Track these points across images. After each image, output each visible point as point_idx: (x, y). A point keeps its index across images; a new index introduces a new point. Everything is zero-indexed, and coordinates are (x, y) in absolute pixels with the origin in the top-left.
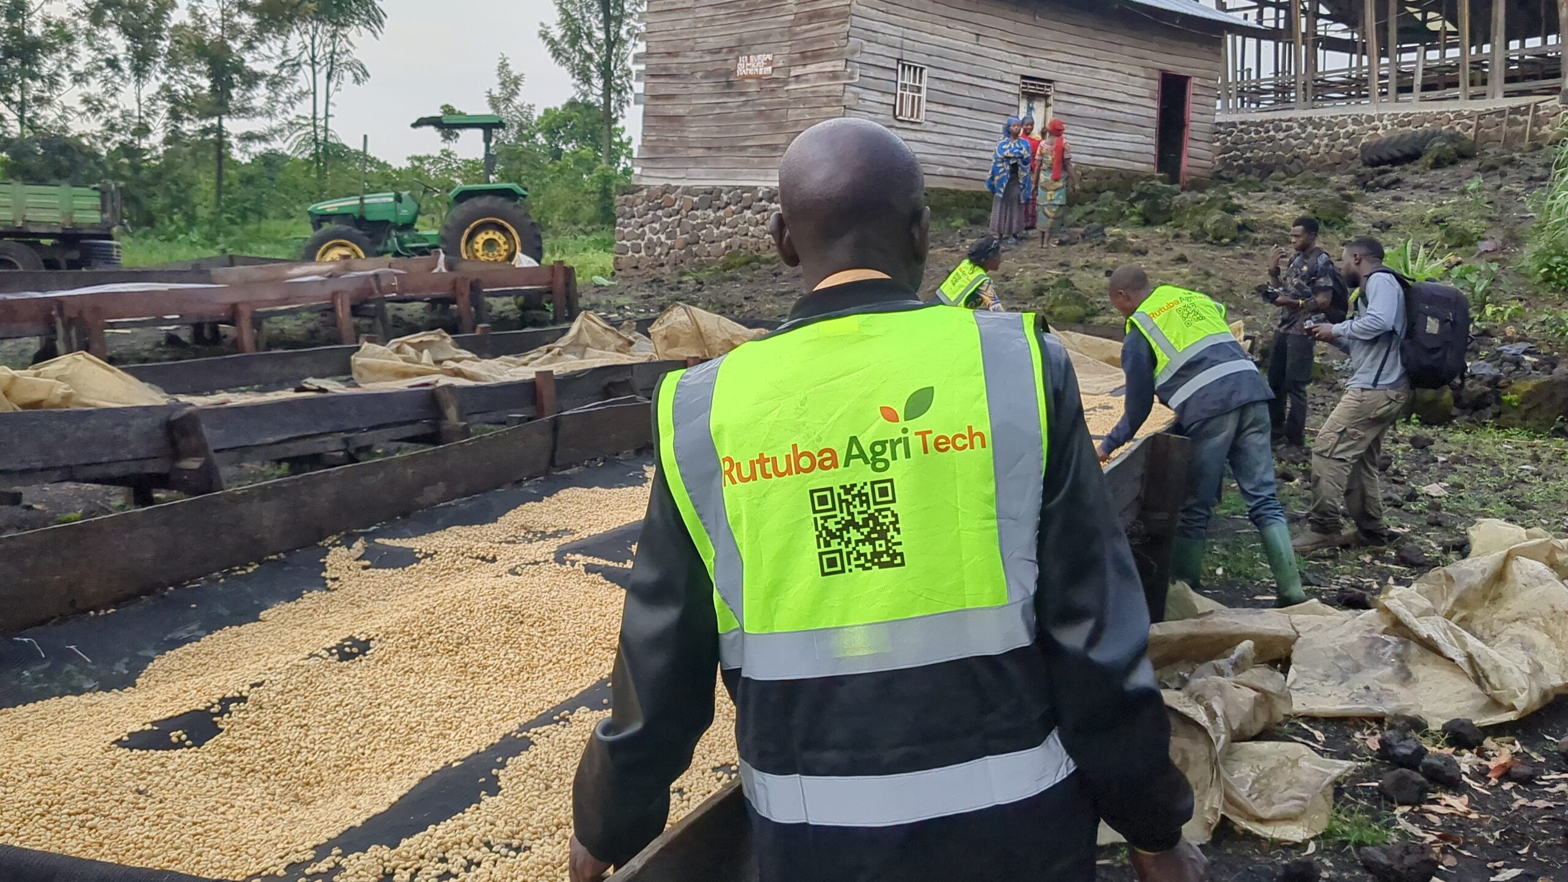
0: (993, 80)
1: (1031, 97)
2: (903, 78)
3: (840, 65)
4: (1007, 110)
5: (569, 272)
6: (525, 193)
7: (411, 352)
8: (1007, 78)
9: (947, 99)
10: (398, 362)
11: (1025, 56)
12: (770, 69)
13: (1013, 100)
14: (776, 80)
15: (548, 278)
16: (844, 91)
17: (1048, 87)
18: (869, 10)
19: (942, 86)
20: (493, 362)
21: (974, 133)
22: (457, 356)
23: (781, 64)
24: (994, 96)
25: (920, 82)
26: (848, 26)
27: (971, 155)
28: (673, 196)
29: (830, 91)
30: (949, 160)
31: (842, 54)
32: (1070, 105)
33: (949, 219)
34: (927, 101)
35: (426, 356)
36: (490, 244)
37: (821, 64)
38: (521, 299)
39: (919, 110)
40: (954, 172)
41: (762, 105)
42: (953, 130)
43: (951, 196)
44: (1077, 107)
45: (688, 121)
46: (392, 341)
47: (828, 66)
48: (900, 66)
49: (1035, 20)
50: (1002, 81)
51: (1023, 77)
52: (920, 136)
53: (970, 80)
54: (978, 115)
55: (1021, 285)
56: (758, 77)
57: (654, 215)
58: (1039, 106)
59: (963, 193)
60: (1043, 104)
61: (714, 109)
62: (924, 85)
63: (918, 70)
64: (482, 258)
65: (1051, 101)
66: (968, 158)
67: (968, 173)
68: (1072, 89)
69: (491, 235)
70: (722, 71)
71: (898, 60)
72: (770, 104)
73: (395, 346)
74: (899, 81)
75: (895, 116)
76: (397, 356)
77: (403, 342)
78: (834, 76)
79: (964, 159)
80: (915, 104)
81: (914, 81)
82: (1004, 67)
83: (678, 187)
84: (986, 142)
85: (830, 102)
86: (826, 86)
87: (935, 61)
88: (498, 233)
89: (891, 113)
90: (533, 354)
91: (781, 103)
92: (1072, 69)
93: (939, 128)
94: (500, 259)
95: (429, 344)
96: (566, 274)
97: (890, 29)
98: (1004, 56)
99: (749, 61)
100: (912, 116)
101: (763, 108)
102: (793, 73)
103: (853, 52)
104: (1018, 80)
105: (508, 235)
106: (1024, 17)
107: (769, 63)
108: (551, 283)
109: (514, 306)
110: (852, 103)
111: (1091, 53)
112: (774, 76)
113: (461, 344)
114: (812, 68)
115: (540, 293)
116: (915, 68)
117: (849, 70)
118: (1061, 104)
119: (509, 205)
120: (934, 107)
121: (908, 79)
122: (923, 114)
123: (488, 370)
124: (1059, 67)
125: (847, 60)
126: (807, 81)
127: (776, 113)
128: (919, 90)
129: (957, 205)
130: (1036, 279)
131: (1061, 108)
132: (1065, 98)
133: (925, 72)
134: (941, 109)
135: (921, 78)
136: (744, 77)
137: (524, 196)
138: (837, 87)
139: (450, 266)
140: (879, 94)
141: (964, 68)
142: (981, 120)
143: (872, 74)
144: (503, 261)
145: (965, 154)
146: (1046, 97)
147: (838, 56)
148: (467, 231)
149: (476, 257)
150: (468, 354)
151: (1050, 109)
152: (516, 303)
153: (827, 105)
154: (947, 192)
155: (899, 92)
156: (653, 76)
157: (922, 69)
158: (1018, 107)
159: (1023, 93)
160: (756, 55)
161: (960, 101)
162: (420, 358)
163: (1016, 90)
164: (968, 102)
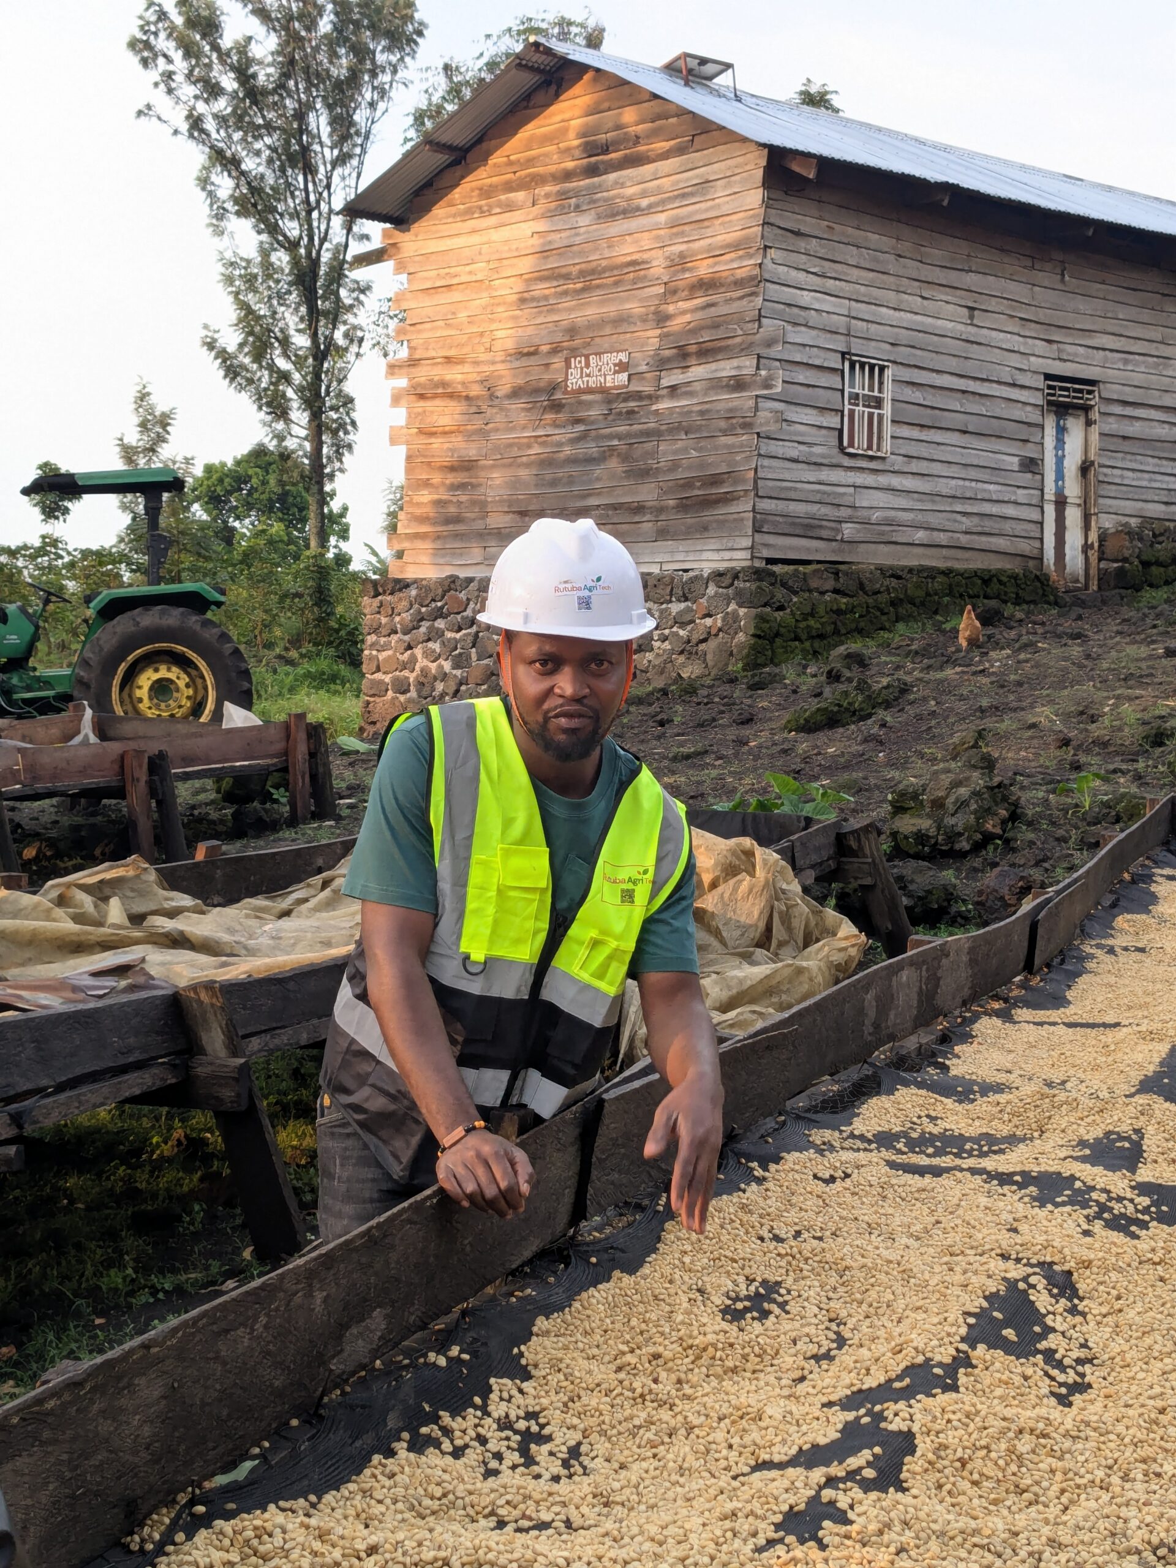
0: (999, 382)
1: (1061, 410)
2: (852, 385)
3: (747, 365)
4: (1023, 432)
5: (316, 733)
6: (222, 598)
7: (86, 901)
8: (1023, 379)
9: (925, 416)
10: (64, 925)
11: (1049, 341)
12: (624, 377)
13: (1034, 416)
14: (638, 396)
15: (279, 746)
16: (757, 409)
17: (1090, 392)
18: (794, 273)
19: (917, 396)
20: (231, 912)
21: (973, 473)
22: (168, 905)
23: (643, 368)
24: (1001, 410)
25: (880, 391)
26: (759, 301)
27: (969, 509)
28: (463, 596)
29: (731, 410)
30: (934, 520)
31: (751, 344)
32: (1126, 421)
33: (939, 618)
34: (893, 421)
35: (115, 911)
36: (161, 689)
37: (713, 366)
38: (226, 784)
39: (880, 438)
40: (942, 538)
41: (611, 437)
42: (936, 468)
43: (940, 579)
44: (1138, 424)
45: (484, 468)
46: (50, 883)
47: (726, 368)
48: (847, 364)
49: (1063, 281)
50: (1014, 385)
51: (1048, 377)
52: (883, 480)
53: (961, 384)
54: (975, 442)
55: (1120, 729)
56: (602, 390)
57: (431, 629)
58: (1075, 427)
59: (960, 574)
60: (1082, 420)
61: (529, 446)
62: (887, 395)
63: (876, 371)
64: (150, 714)
65: (1095, 415)
66: (964, 514)
67: (964, 540)
68: (1130, 394)
69: (163, 673)
70: (542, 384)
71: (843, 354)
72: (629, 435)
73: (54, 894)
74: (847, 390)
75: (841, 448)
76: (59, 912)
77: (69, 886)
78: (738, 384)
79: (959, 517)
80: (874, 428)
81: (871, 389)
82: (1015, 361)
83: (470, 580)
84: (992, 487)
85: (733, 427)
86: (726, 400)
87: (902, 355)
88: (174, 669)
89: (835, 442)
90: (298, 892)
91: (648, 433)
92: (1126, 362)
93: (915, 466)
94: (179, 713)
95: (115, 885)
96: (309, 736)
97: (827, 304)
98: (1016, 342)
99: (588, 365)
100: (870, 447)
101: (615, 442)
102: (665, 382)
103: (770, 343)
104: (1040, 382)
105: (194, 673)
106: (1042, 277)
107: (622, 367)
108: (286, 753)
109: (212, 796)
110: (772, 428)
111: (1155, 334)
112: (632, 388)
113: (172, 881)
114: (698, 371)
115: (264, 774)
116: (872, 367)
117: (763, 373)
118: (1111, 419)
119: (193, 621)
120: (905, 431)
121: (860, 385)
122: (887, 445)
123: (230, 931)
124: (1106, 359)
125: (759, 357)
126: (691, 394)
127: (638, 451)
128: (878, 403)
129: (950, 594)
130: (1147, 716)
131: (1113, 426)
132: (1118, 409)
133: (888, 373)
134: (915, 433)
135: (881, 383)
136: (580, 391)
137: (219, 604)
138: (743, 401)
139: (102, 732)
140: (814, 412)
141: (952, 364)
142: (980, 451)
143: (801, 379)
144: (185, 718)
145: (959, 508)
146: (1086, 409)
147: (745, 350)
148: (123, 667)
149: (137, 711)
150: (185, 900)
151: (1095, 431)
152: (218, 791)
153: (725, 433)
154: (932, 573)
155: (847, 407)
156: (422, 397)
157: (882, 369)
158: (1042, 427)
159: (1050, 403)
160: (598, 354)
161: (948, 420)
162: (105, 916)
163: (1038, 399)
164: (958, 420)
